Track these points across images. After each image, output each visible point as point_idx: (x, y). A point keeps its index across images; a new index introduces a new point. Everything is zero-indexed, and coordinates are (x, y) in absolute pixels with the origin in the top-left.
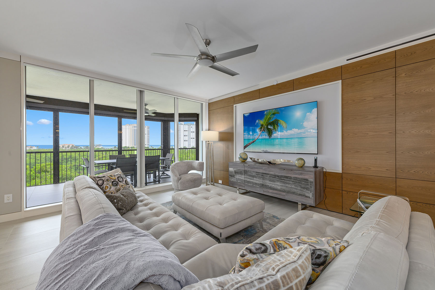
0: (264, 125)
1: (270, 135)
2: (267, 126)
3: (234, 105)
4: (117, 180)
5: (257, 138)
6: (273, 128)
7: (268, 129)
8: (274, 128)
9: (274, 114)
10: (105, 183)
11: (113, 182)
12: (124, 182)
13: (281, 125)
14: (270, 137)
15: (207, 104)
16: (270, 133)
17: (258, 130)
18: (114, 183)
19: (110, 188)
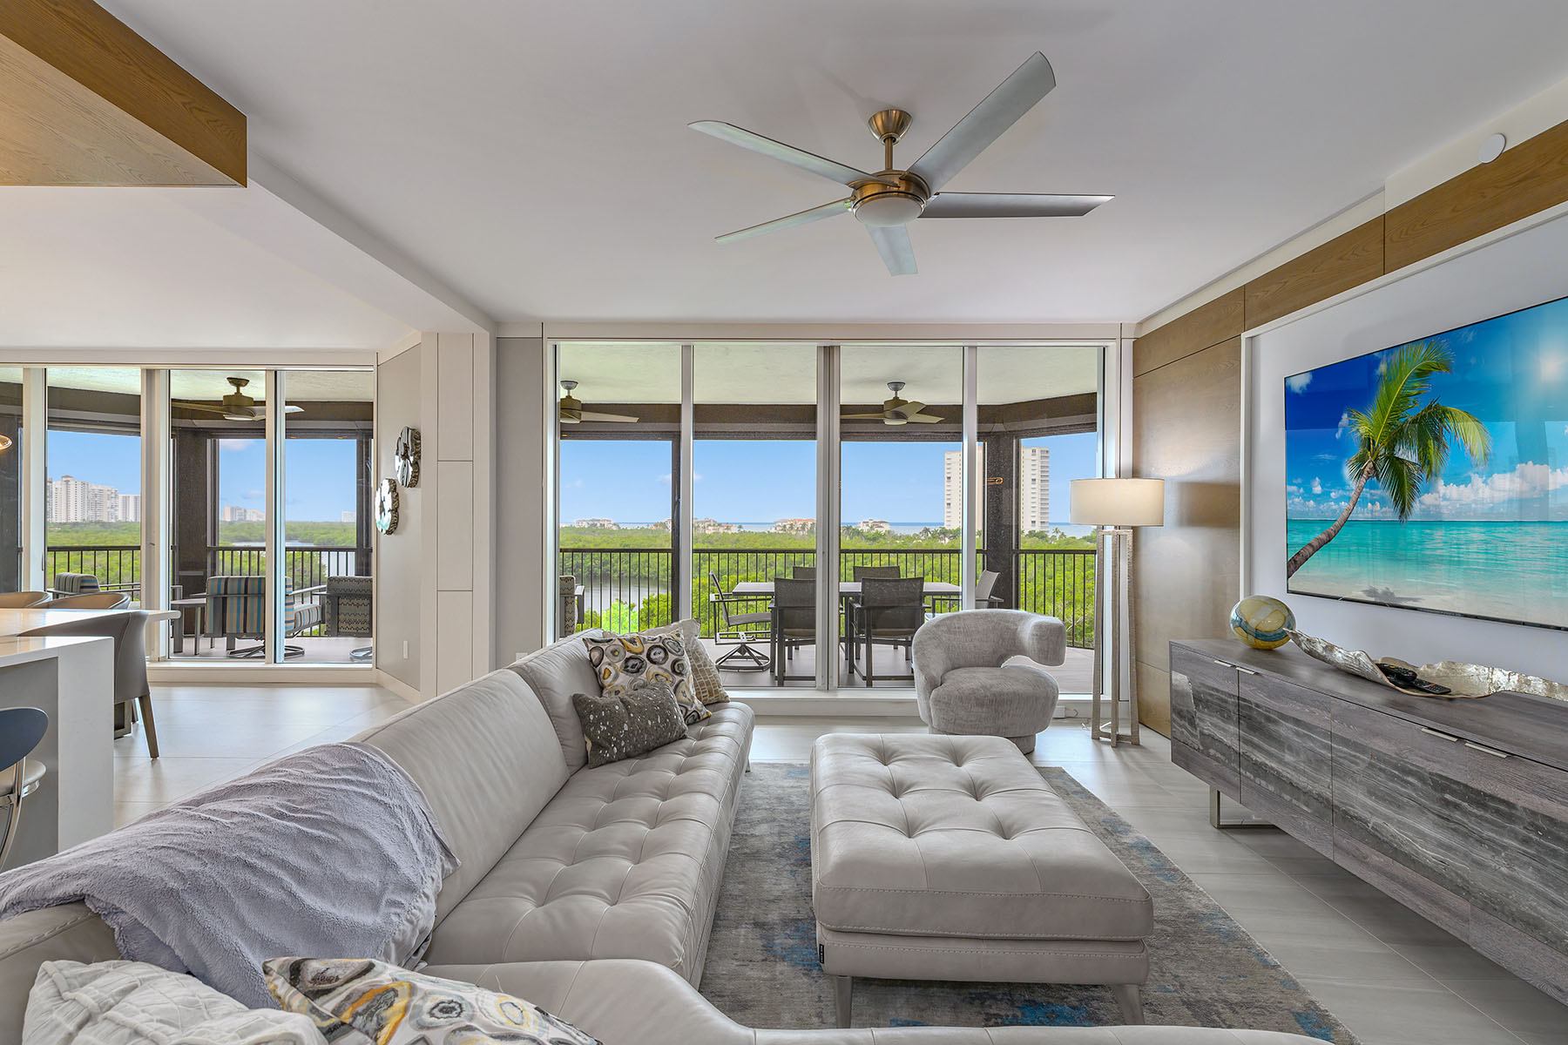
0: (1374, 444)
1: (1404, 503)
2: (1391, 447)
3: (1244, 336)
4: (644, 656)
5: (1345, 514)
6: (1420, 459)
7: (1396, 465)
8: (1425, 460)
9: (1421, 374)
10: (605, 659)
11: (628, 660)
12: (668, 665)
13: (1458, 438)
14: (1403, 511)
15: (1128, 346)
16: (1402, 487)
17: (1347, 472)
18: (631, 663)
19: (616, 677)
